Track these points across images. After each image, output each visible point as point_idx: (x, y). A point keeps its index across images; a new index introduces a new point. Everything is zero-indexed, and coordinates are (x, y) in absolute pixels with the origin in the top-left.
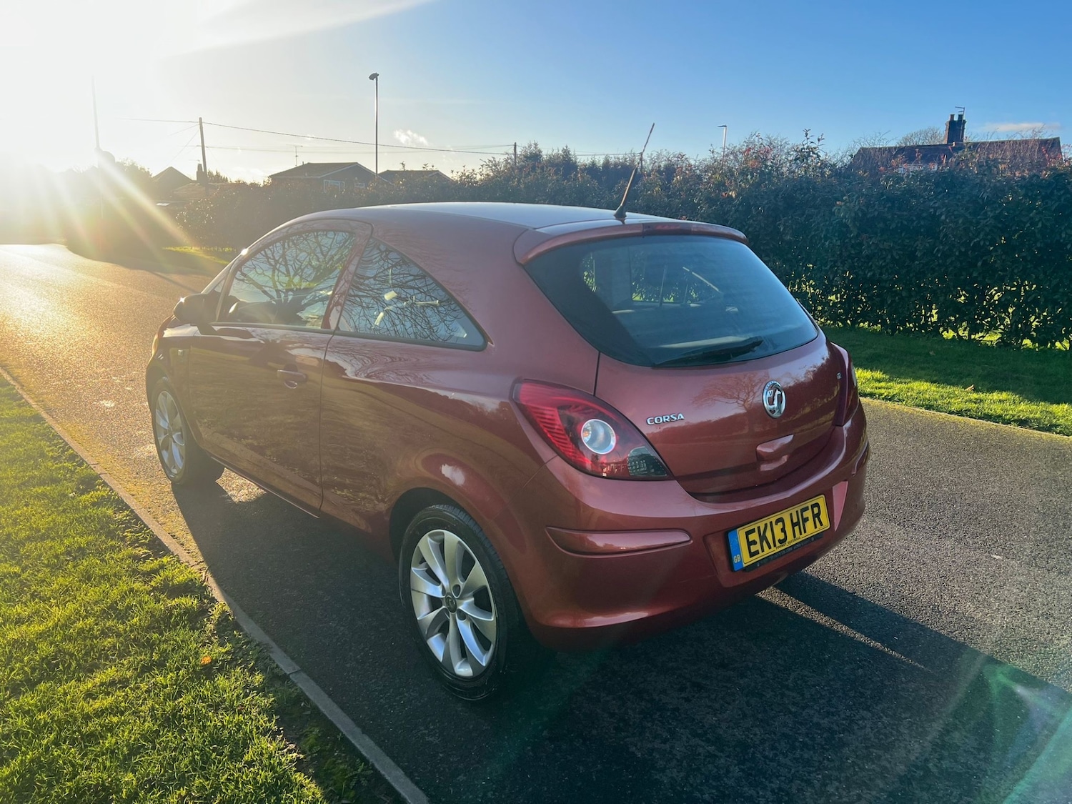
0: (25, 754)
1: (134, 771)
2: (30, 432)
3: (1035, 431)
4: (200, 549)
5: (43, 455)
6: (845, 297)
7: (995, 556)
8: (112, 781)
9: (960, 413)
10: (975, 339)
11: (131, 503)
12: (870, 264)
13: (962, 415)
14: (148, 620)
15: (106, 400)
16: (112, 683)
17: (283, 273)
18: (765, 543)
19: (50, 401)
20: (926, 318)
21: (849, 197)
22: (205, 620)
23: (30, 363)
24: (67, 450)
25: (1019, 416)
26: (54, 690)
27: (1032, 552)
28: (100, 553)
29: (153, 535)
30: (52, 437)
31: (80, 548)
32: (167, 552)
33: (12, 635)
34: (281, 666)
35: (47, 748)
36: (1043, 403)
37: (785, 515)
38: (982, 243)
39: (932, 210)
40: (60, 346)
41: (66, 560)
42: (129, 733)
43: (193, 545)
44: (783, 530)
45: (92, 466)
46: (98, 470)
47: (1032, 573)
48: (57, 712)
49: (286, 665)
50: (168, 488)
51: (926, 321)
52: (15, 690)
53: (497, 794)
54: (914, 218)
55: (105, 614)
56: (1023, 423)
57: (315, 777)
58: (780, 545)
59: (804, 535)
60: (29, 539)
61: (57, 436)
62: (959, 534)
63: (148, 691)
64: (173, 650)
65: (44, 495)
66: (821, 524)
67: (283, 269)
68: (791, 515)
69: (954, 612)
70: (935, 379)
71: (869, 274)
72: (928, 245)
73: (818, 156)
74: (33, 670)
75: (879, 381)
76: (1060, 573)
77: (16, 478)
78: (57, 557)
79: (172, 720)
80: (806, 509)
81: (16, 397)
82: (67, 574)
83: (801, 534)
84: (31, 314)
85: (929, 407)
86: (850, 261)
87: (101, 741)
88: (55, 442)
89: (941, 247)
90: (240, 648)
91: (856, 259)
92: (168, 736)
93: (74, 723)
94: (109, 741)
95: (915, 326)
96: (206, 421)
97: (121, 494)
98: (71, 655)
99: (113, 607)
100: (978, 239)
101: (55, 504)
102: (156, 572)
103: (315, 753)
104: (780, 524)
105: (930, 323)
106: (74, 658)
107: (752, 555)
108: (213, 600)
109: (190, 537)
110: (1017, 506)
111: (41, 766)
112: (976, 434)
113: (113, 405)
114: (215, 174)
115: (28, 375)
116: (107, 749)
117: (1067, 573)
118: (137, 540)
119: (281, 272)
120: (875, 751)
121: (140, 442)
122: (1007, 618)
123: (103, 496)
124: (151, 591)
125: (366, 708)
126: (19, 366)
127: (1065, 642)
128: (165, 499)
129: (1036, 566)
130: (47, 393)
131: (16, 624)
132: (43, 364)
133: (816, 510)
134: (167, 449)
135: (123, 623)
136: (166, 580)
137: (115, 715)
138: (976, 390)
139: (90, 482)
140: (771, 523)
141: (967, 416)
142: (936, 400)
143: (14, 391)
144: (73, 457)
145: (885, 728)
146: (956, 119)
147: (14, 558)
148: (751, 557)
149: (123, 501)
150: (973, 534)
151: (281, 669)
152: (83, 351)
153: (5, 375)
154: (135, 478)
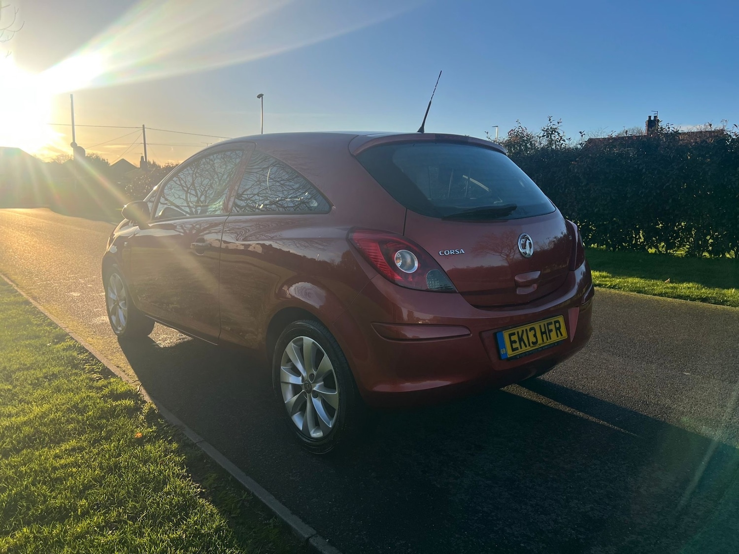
0: (11, 490)
1: (86, 499)
2: (21, 310)
3: (713, 305)
4: (136, 373)
5: (30, 323)
6: (580, 227)
7: (686, 373)
8: (71, 505)
9: (661, 295)
10: (670, 253)
11: (90, 349)
12: (596, 204)
13: (662, 296)
14: (99, 413)
15: (75, 292)
16: (73, 450)
17: (193, 195)
18: (522, 343)
19: (36, 293)
20: (636, 240)
21: (580, 159)
22: (139, 413)
23: (23, 272)
24: (47, 320)
25: (701, 296)
26: (33, 454)
27: (711, 371)
28: (67, 377)
29: (104, 366)
30: (36, 313)
31: (53, 374)
32: (114, 375)
33: (6, 423)
34: (191, 438)
35: (27, 486)
36: (718, 289)
37: (536, 326)
38: (671, 187)
39: (636, 166)
40: (44, 263)
41: (44, 381)
42: (84, 477)
43: (131, 372)
44: (535, 336)
45: (64, 329)
46: (68, 330)
47: (712, 383)
48: (35, 466)
49: (193, 438)
50: (115, 339)
51: (636, 241)
52: (6, 455)
53: (339, 509)
54: (625, 172)
55: (69, 410)
56: (704, 300)
57: (213, 502)
58: (533, 345)
59: (549, 340)
60: (18, 369)
61: (40, 312)
62: (661, 361)
63: (98, 454)
64: (116, 430)
65: (30, 345)
66: (562, 335)
67: (193, 192)
68: (540, 326)
69: (658, 404)
70: (643, 276)
71: (596, 210)
72: (634, 189)
73: (559, 134)
74: (19, 443)
75: (605, 277)
76: (730, 382)
77: (11, 336)
78: (38, 379)
79: (114, 469)
80: (551, 323)
81: (12, 292)
82: (44, 388)
83: (547, 340)
84: (25, 246)
85: (639, 292)
86: (583, 201)
87: (64, 482)
88: (39, 315)
89: (644, 190)
90: (163, 429)
91: (586, 200)
92: (111, 478)
93: (46, 472)
94: (70, 482)
95: (629, 245)
96: (144, 295)
97: (82, 344)
98: (46, 434)
99: (75, 406)
100: (668, 184)
101: (38, 350)
102: (106, 386)
103: (213, 488)
104: (533, 332)
105: (639, 243)
106: (47, 435)
107: (513, 350)
108: (145, 402)
109: (129, 367)
110: (701, 346)
111: (22, 498)
112: (671, 306)
113: (79, 295)
114: (152, 163)
115: (22, 279)
116: (68, 487)
117: (736, 382)
118: (93, 370)
119: (192, 194)
120: (603, 482)
121: (97, 315)
122: (694, 407)
123: (70, 345)
124: (102, 397)
125: (249, 461)
126: (16, 274)
127: (735, 421)
128: (113, 346)
129: (714, 378)
130: (35, 289)
131: (8, 417)
132: (32, 273)
133: (557, 325)
134: (115, 315)
135: (82, 415)
136: (112, 391)
137: (74, 467)
138: (671, 282)
139: (61, 337)
140: (526, 330)
141: (666, 296)
142: (644, 288)
143: (12, 288)
144: (51, 324)
145: (610, 469)
146: (652, 118)
147: (8, 381)
148: (513, 351)
149: (84, 348)
150: (670, 361)
151: (191, 440)
152: (60, 265)
153: (6, 279)
154: (92, 335)
